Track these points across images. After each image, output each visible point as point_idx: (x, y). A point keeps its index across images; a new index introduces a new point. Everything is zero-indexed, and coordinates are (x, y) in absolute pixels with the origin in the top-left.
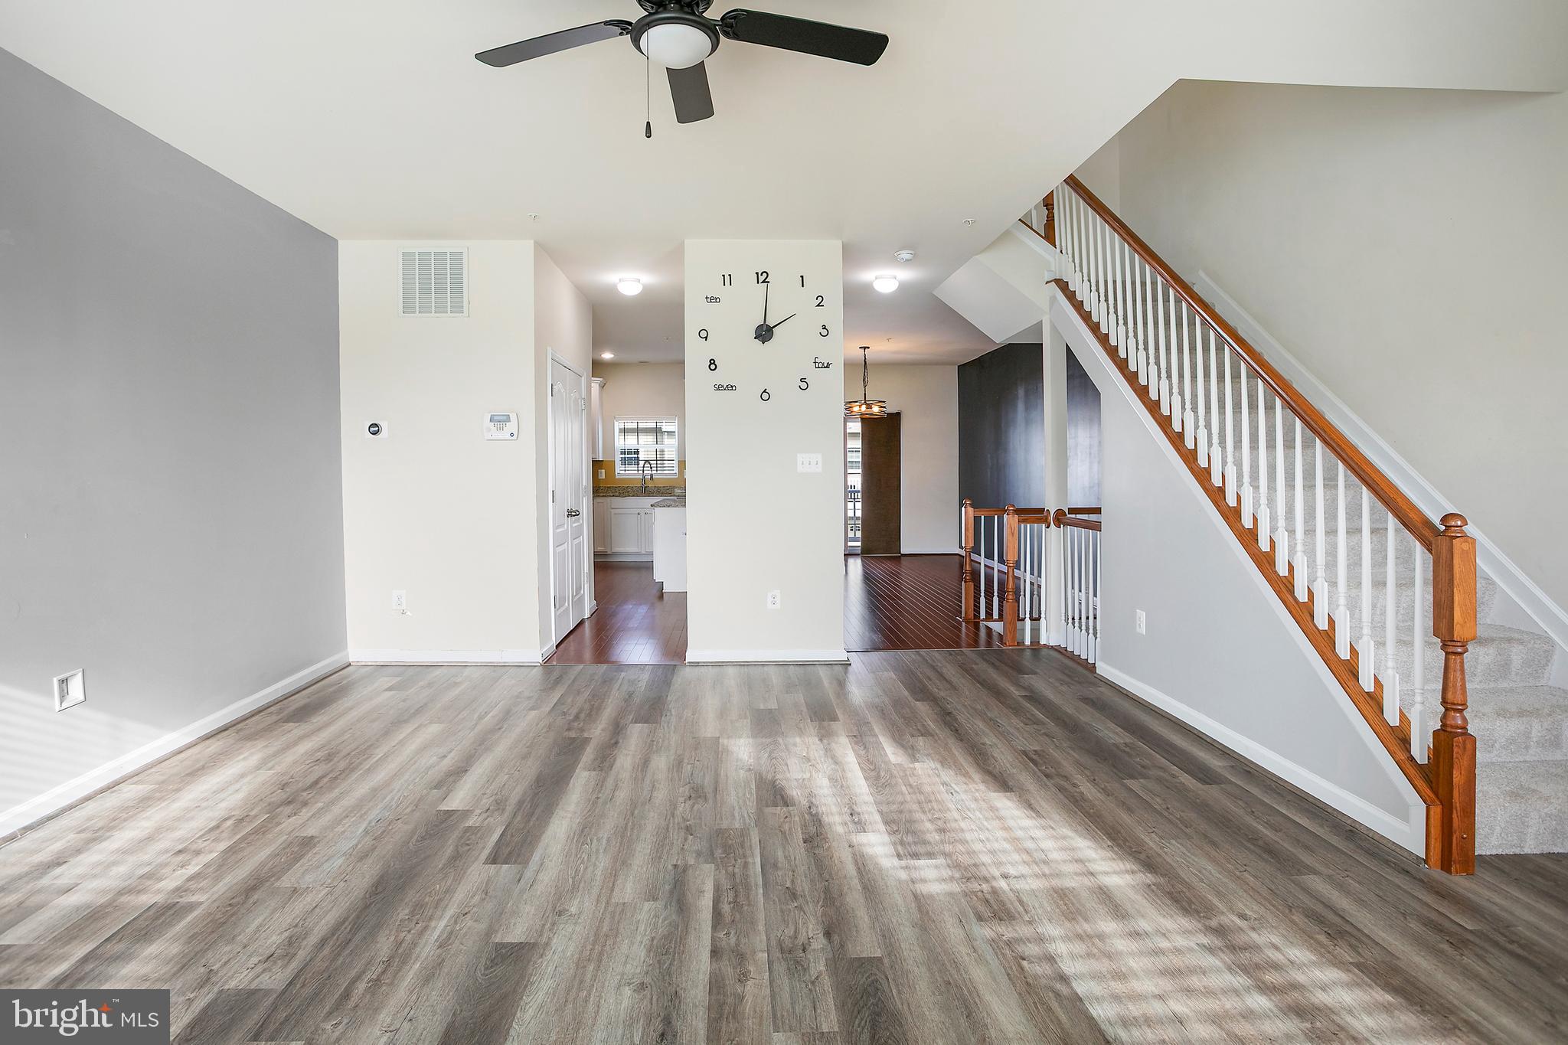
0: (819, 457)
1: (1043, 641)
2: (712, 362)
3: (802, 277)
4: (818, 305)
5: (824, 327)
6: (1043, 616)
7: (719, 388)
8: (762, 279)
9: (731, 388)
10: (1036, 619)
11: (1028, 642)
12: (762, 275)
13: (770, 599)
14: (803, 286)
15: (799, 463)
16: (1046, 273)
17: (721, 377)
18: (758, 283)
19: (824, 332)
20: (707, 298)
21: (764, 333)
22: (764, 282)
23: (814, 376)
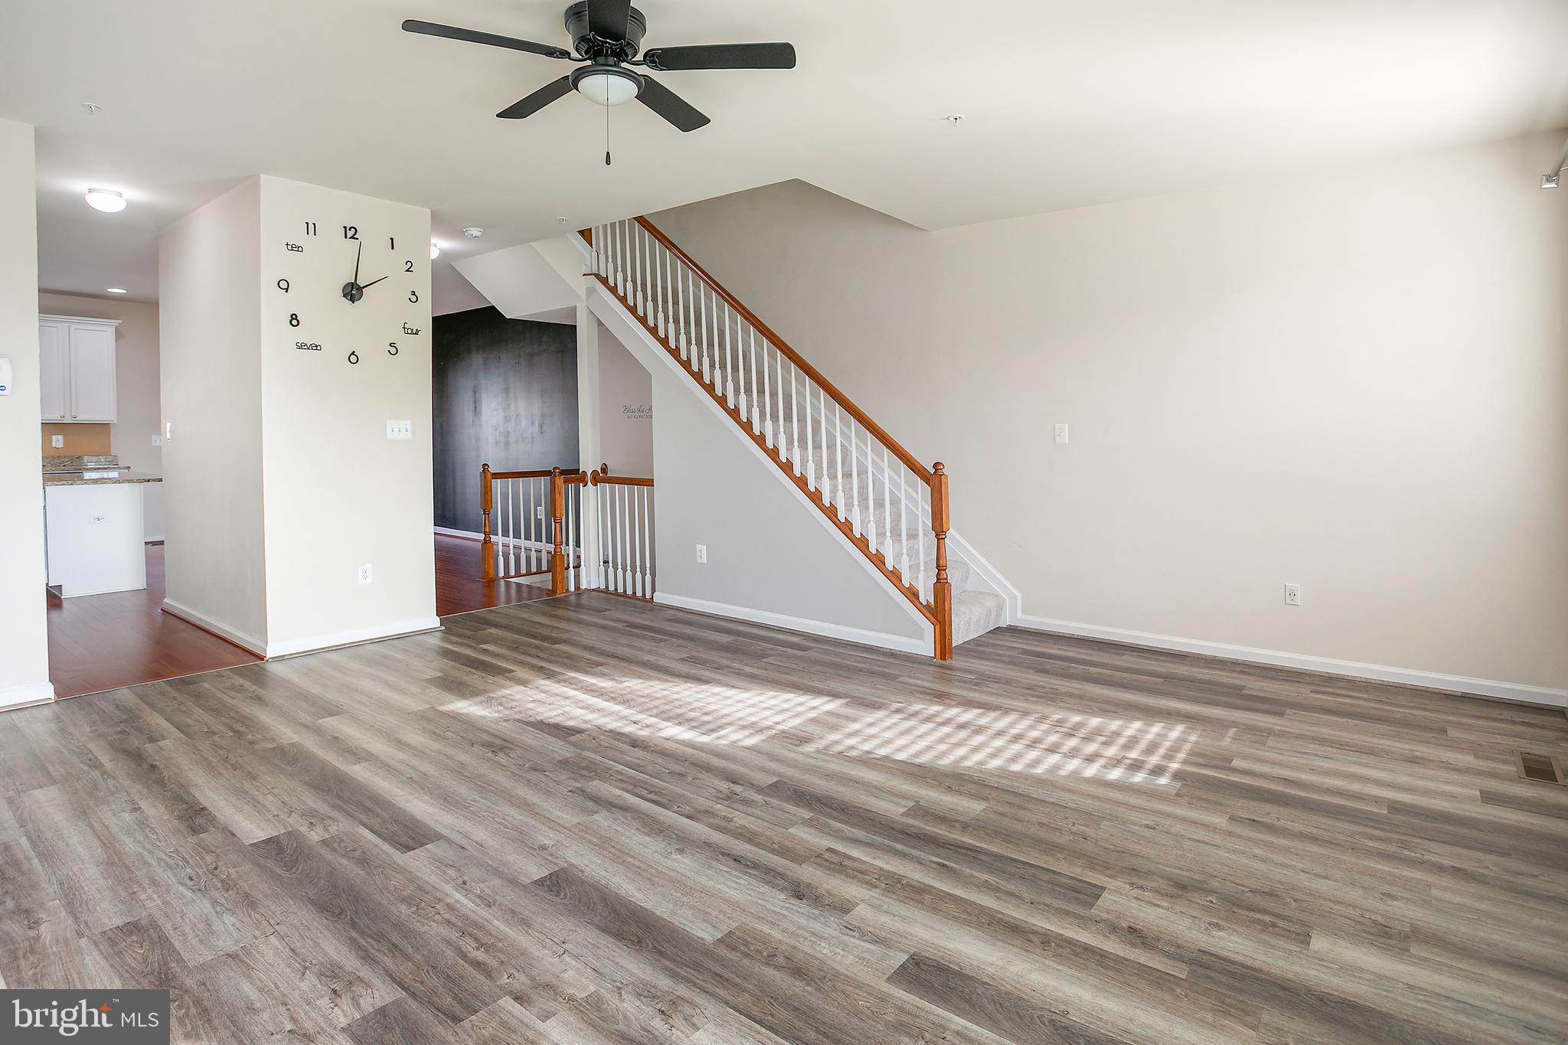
0: (408, 424)
1: (584, 586)
2: (294, 317)
3: (392, 239)
4: (407, 271)
5: (413, 293)
6: (582, 564)
7: (301, 346)
8: (350, 233)
9: (316, 347)
10: (577, 567)
11: (572, 589)
12: (350, 229)
13: (361, 574)
14: (393, 249)
15: (389, 430)
16: (583, 267)
17: (302, 334)
18: (346, 238)
19: (414, 298)
20: (287, 245)
21: (353, 292)
22: (352, 237)
23: (404, 341)
